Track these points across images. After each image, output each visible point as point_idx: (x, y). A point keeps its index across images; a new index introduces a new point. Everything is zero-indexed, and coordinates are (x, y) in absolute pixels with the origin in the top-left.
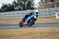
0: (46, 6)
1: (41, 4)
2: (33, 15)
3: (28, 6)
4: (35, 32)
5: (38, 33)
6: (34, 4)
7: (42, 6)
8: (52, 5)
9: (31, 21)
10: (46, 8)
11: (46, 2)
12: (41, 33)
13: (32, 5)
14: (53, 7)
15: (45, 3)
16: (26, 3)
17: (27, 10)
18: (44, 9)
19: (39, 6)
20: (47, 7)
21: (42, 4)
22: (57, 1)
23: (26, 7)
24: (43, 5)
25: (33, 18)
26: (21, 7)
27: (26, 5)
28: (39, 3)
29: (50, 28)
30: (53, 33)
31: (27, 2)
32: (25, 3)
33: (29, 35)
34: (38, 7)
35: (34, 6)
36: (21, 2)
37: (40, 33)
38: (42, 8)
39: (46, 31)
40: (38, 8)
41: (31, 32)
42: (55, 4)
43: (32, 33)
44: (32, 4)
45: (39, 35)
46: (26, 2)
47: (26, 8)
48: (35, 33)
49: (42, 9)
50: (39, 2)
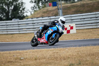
0: (44, 12)
1: (35, 9)
2: (57, 26)
3: (15, 12)
4: (25, 57)
5: (31, 59)
6: (24, 9)
7: (38, 14)
8: (55, 12)
9: (53, 36)
10: (45, 17)
11: (45, 6)
12: (36, 59)
13: (21, 11)
14: (56, 15)
15: (43, 7)
16: (10, 8)
17: (12, 20)
18: (41, 19)
19: (33, 13)
20: (46, 15)
21: (38, 9)
22: (62, 5)
23: (11, 14)
24: (39, 11)
25: (57, 31)
26: (3, 14)
27: (11, 11)
28: (33, 8)
29: (51, 51)
30: (56, 58)
31: (13, 6)
32: (8, 8)
33: (16, 62)
34: (31, 14)
35: (24, 13)
36: (3, 6)
37: (34, 58)
38: (38, 16)
39: (45, 55)
40: (31, 16)
41: (19, 57)
42: (59, 9)
43: (21, 59)
44: (21, 9)
45: (32, 62)
46: (11, 6)
47: (10, 17)
48: (27, 58)
49: (37, 18)
50: (33, 6)
